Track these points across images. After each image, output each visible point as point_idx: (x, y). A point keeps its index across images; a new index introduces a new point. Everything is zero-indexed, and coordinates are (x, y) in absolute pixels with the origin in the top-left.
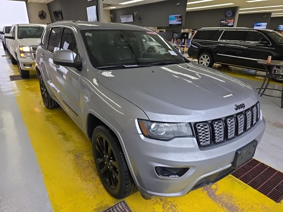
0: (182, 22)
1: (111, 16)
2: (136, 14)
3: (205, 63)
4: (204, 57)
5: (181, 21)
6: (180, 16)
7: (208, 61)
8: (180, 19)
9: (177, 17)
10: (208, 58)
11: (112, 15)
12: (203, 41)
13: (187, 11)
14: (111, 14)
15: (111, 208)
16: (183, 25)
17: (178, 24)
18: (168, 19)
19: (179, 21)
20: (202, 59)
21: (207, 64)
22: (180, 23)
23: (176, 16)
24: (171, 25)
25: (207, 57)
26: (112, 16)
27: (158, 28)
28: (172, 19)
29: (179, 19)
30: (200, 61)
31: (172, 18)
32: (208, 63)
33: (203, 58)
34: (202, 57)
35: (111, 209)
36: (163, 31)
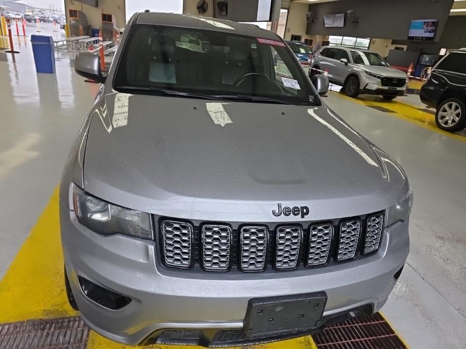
0: (435, 35)
1: (308, 15)
2: (350, 14)
3: (450, 120)
4: (450, 106)
5: (434, 31)
6: (433, 23)
7: (458, 115)
8: (434, 28)
9: (427, 24)
10: (459, 110)
11: (309, 13)
12: (455, 74)
13: (450, 15)
14: (309, 11)
15: (67, 318)
16: (437, 40)
17: (427, 38)
18: (409, 27)
19: (429, 32)
20: (445, 111)
21: (453, 121)
22: (431, 35)
23: (425, 22)
24: (412, 38)
25: (457, 108)
26: (311, 14)
27: (394, 42)
28: (416, 28)
29: (430, 29)
30: (441, 113)
31: (418, 24)
32: (457, 119)
33: (447, 109)
34: (446, 106)
35: (66, 320)
36: (403, 49)
